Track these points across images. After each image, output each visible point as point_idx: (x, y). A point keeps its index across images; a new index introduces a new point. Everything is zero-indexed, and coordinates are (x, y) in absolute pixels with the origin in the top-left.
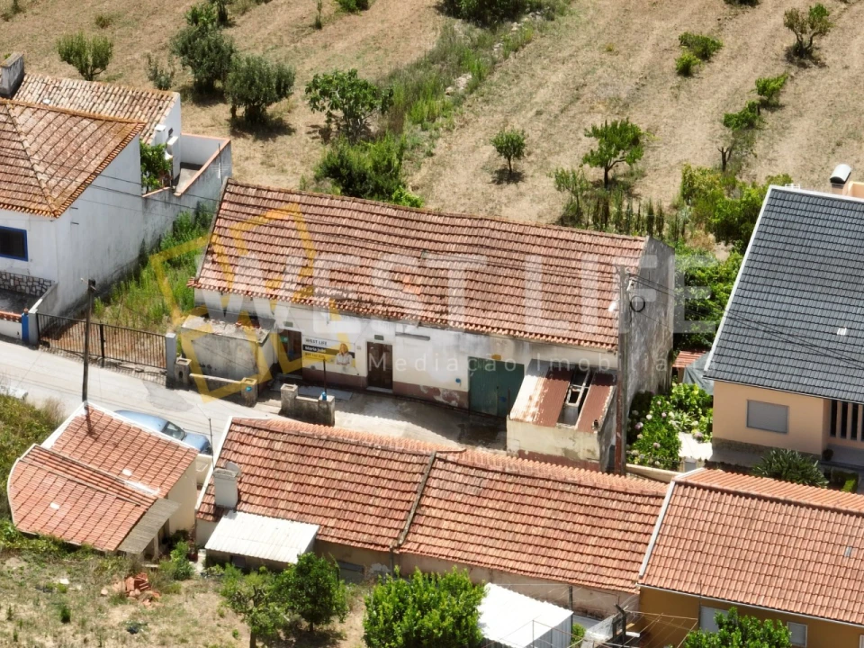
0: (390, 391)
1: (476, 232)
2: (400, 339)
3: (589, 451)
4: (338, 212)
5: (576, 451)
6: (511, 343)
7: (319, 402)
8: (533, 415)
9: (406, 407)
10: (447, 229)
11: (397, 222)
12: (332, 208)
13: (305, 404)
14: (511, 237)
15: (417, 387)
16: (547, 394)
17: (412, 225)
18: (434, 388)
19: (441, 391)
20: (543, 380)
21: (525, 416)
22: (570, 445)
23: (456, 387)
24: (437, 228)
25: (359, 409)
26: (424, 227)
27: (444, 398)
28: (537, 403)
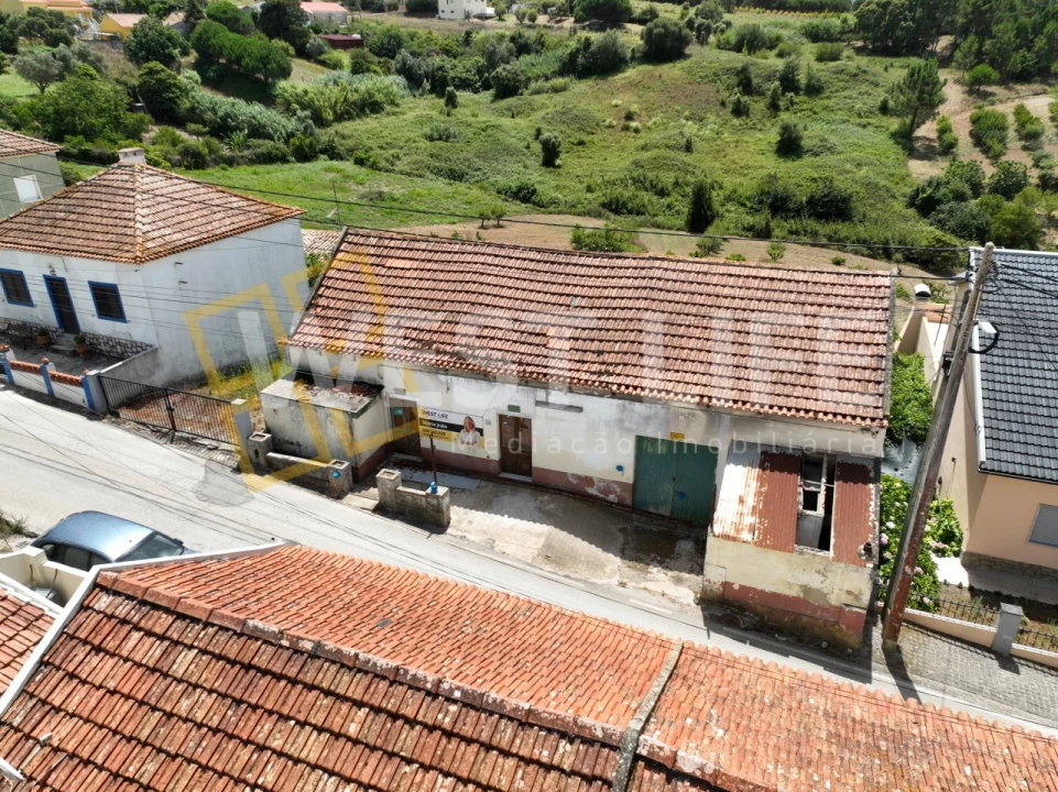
0: (528, 479)
1: (643, 273)
2: (541, 410)
3: (849, 593)
4: (469, 258)
5: (826, 591)
6: (702, 416)
7: (427, 496)
8: (752, 529)
9: (549, 502)
10: (605, 272)
11: (540, 266)
12: (463, 253)
13: (409, 498)
14: (691, 277)
15: (565, 474)
16: (767, 495)
17: (560, 269)
18: (586, 477)
19: (595, 480)
20: (756, 471)
21: (738, 531)
22: (815, 582)
23: (618, 476)
24: (591, 271)
25: (485, 505)
26: (575, 270)
27: (599, 491)
28: (754, 508)
